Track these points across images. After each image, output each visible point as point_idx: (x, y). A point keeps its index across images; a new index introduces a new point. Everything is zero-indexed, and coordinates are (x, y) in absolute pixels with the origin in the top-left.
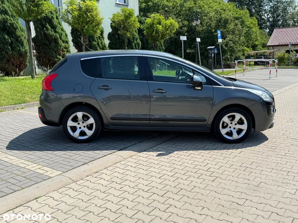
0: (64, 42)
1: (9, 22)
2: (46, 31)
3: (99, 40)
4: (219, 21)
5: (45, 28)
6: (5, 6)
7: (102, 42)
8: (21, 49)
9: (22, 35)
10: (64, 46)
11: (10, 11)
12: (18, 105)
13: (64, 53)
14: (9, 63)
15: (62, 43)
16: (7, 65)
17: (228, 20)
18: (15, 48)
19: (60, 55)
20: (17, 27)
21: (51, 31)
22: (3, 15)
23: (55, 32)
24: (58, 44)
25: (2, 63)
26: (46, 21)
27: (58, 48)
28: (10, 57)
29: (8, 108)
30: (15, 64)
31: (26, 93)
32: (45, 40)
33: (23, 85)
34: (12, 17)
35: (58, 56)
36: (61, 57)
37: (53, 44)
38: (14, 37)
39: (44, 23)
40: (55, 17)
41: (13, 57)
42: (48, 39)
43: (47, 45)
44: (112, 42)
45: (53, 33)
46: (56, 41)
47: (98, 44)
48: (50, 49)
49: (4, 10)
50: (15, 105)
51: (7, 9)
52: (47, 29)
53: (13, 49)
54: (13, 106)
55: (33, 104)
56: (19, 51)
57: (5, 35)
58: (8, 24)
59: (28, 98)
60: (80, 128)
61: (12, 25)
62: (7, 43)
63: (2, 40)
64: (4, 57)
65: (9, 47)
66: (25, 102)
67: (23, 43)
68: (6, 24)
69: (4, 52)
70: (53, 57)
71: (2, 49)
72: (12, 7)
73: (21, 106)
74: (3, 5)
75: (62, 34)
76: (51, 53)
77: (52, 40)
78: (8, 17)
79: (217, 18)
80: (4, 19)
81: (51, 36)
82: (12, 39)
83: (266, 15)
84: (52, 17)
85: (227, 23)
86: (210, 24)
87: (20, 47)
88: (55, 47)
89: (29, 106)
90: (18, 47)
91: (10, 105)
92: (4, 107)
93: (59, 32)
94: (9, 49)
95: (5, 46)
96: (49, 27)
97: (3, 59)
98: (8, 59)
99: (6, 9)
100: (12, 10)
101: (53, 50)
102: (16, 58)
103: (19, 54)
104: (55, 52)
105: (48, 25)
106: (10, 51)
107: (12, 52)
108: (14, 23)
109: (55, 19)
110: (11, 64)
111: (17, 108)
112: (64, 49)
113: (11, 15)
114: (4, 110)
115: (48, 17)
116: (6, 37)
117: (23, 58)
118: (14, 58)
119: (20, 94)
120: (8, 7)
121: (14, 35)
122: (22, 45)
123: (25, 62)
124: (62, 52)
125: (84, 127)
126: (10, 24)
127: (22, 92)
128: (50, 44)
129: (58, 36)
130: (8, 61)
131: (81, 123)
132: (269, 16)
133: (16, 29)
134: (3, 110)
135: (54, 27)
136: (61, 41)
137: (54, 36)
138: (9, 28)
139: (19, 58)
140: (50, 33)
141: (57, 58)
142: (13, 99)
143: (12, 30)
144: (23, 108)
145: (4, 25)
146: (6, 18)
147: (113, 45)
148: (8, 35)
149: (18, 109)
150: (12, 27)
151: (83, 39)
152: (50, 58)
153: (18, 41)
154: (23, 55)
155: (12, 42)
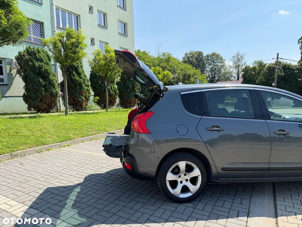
0: (86, 86)
1: (44, 68)
2: (73, 77)
3: (112, 86)
4: (185, 76)
5: (72, 75)
6: (41, 55)
7: (114, 87)
8: (53, 90)
9: (54, 79)
10: (86, 89)
11: (45, 59)
12: (65, 142)
13: (86, 94)
14: (42, 102)
15: (85, 87)
16: (40, 104)
17: (191, 75)
18: (48, 89)
19: (83, 96)
20: (50, 72)
21: (77, 77)
22: (39, 63)
23: (80, 78)
24: (82, 87)
25: (36, 102)
26: (73, 69)
27: (82, 90)
28: (43, 97)
29: (55, 146)
30: (47, 103)
31: (69, 130)
32: (72, 84)
33: (64, 121)
34: (46, 64)
35: (82, 97)
36: (84, 98)
37: (78, 87)
38: (48, 80)
39: (71, 70)
40: (80, 66)
41: (45, 97)
42: (74, 83)
43: (73, 88)
44: (120, 87)
45: (79, 78)
46: (80, 85)
47: (111, 88)
48: (75, 91)
49: (40, 58)
50: (61, 142)
51: (43, 58)
52: (74, 75)
53: (46, 91)
54: (59, 143)
55: (78, 140)
56: (51, 92)
57: (40, 79)
58: (43, 70)
59: (72, 135)
60: (181, 182)
61: (46, 70)
62: (41, 85)
63: (37, 83)
64: (38, 97)
65: (43, 89)
66: (70, 139)
67: (54, 86)
68: (41, 70)
69: (38, 93)
70: (77, 97)
71: (37, 90)
72: (46, 56)
73: (67, 143)
74: (39, 55)
75: (85, 80)
76: (76, 94)
77: (77, 84)
78: (43, 64)
79: (183, 73)
80: (39, 66)
81: (77, 81)
82: (45, 82)
83: (207, 73)
84: (78, 66)
85: (190, 77)
86: (179, 77)
87: (52, 89)
88: (79, 89)
89: (74, 143)
90: (51, 89)
91: (57, 142)
92: (51, 145)
93: (83, 78)
94: (42, 91)
95: (39, 88)
96: (76, 74)
97: (37, 99)
98: (41, 99)
99: (41, 58)
100: (46, 59)
101: (78, 92)
102: (48, 98)
103: (51, 94)
104: (79, 93)
105: (74, 73)
106: (43, 92)
107: (45, 93)
108: (48, 69)
109: (80, 68)
110: (43, 103)
111: (64, 145)
112: (86, 91)
113: (45, 62)
114: (52, 148)
115: (75, 66)
116: (41, 80)
117: (54, 98)
118: (47, 98)
119: (64, 131)
120: (43, 56)
121: (47, 79)
122: (54, 88)
123: (55, 102)
124: (85, 94)
125: (187, 180)
126: (45, 70)
127: (65, 129)
128: (75, 87)
129: (83, 81)
130: (41, 100)
131: (182, 176)
132: (209, 74)
133: (49, 74)
134: (50, 149)
135: (79, 74)
136: (84, 85)
137: (79, 81)
138: (44, 73)
139: (50, 98)
140: (76, 79)
141: (81, 98)
142: (58, 136)
143: (46, 75)
144: (69, 145)
145: (40, 71)
146: (42, 65)
147: (120, 89)
148: (42, 78)
149: (64, 147)
150: (46, 72)
151: (107, 83)
152: (75, 98)
153: (51, 84)
154: (54, 96)
155: (45, 85)
